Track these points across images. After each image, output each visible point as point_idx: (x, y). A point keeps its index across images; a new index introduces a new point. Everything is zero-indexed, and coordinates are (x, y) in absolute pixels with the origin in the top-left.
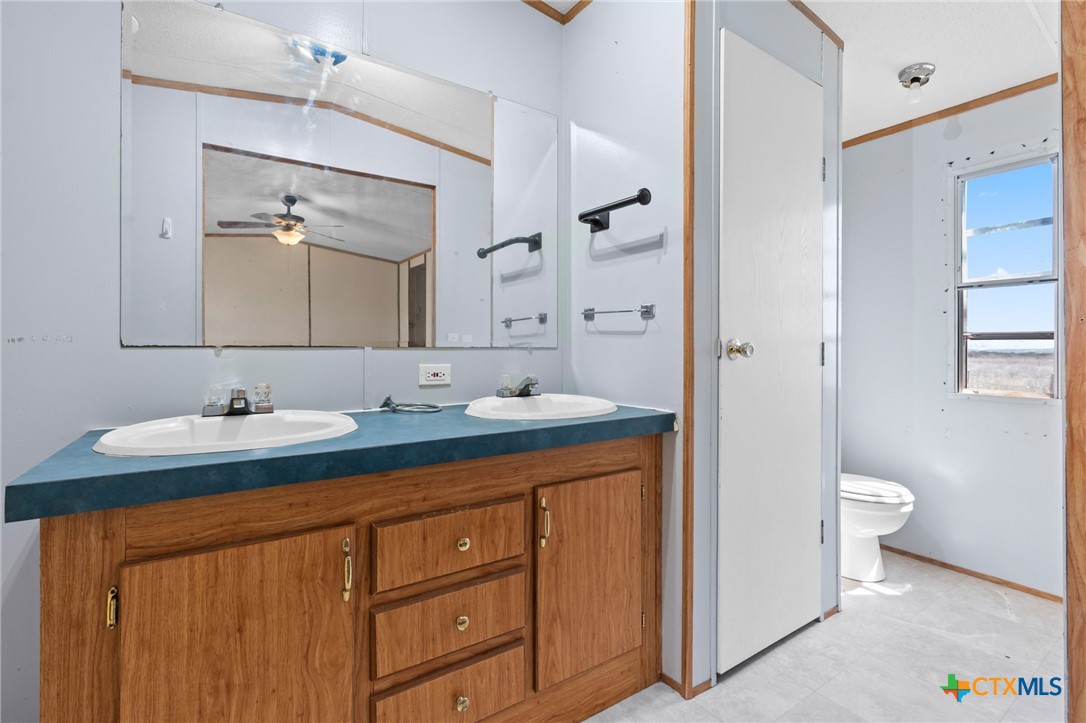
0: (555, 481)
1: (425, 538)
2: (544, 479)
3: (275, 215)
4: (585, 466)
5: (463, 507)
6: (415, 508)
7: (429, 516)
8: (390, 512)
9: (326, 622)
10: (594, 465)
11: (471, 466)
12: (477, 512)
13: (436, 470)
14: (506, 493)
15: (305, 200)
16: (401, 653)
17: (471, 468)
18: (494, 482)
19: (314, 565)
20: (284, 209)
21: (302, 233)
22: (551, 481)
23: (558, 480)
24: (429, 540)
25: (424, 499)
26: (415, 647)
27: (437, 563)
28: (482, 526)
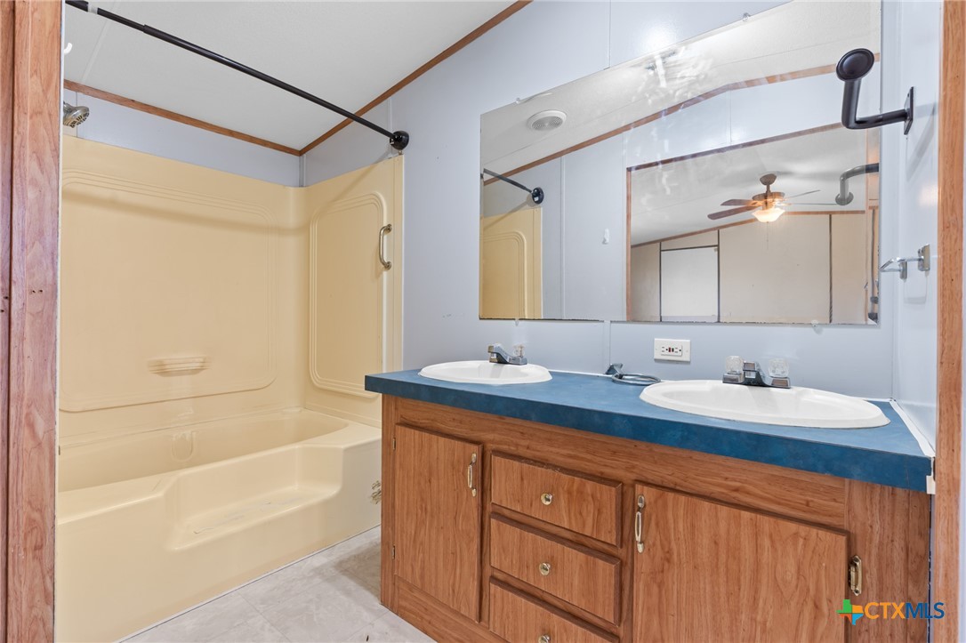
0: (666, 484)
1: (522, 479)
2: (650, 477)
3: (754, 198)
4: (719, 485)
5: (555, 467)
6: (522, 451)
7: (526, 462)
8: (504, 447)
9: (464, 503)
10: (737, 490)
11: (566, 433)
12: (565, 477)
13: (537, 427)
14: (602, 473)
15: (786, 174)
16: (505, 558)
17: (567, 435)
18: (589, 457)
19: (459, 461)
20: (762, 189)
21: (782, 208)
22: (660, 483)
23: (672, 486)
24: (525, 482)
25: (528, 448)
26: (514, 562)
27: (531, 505)
28: (570, 493)
